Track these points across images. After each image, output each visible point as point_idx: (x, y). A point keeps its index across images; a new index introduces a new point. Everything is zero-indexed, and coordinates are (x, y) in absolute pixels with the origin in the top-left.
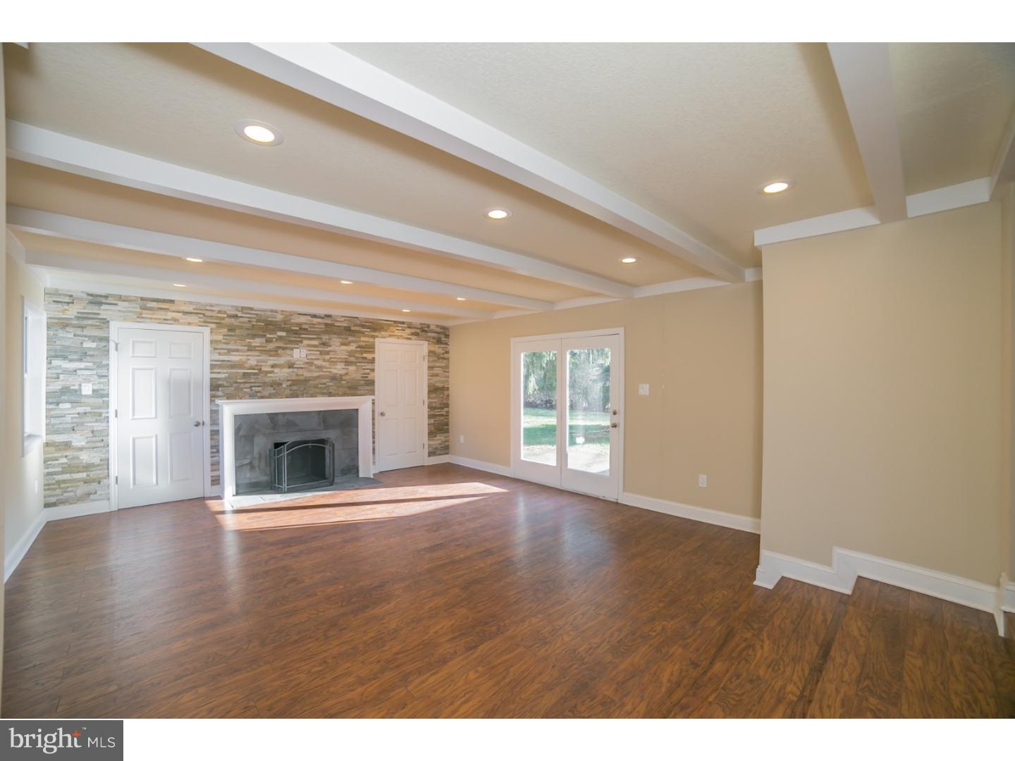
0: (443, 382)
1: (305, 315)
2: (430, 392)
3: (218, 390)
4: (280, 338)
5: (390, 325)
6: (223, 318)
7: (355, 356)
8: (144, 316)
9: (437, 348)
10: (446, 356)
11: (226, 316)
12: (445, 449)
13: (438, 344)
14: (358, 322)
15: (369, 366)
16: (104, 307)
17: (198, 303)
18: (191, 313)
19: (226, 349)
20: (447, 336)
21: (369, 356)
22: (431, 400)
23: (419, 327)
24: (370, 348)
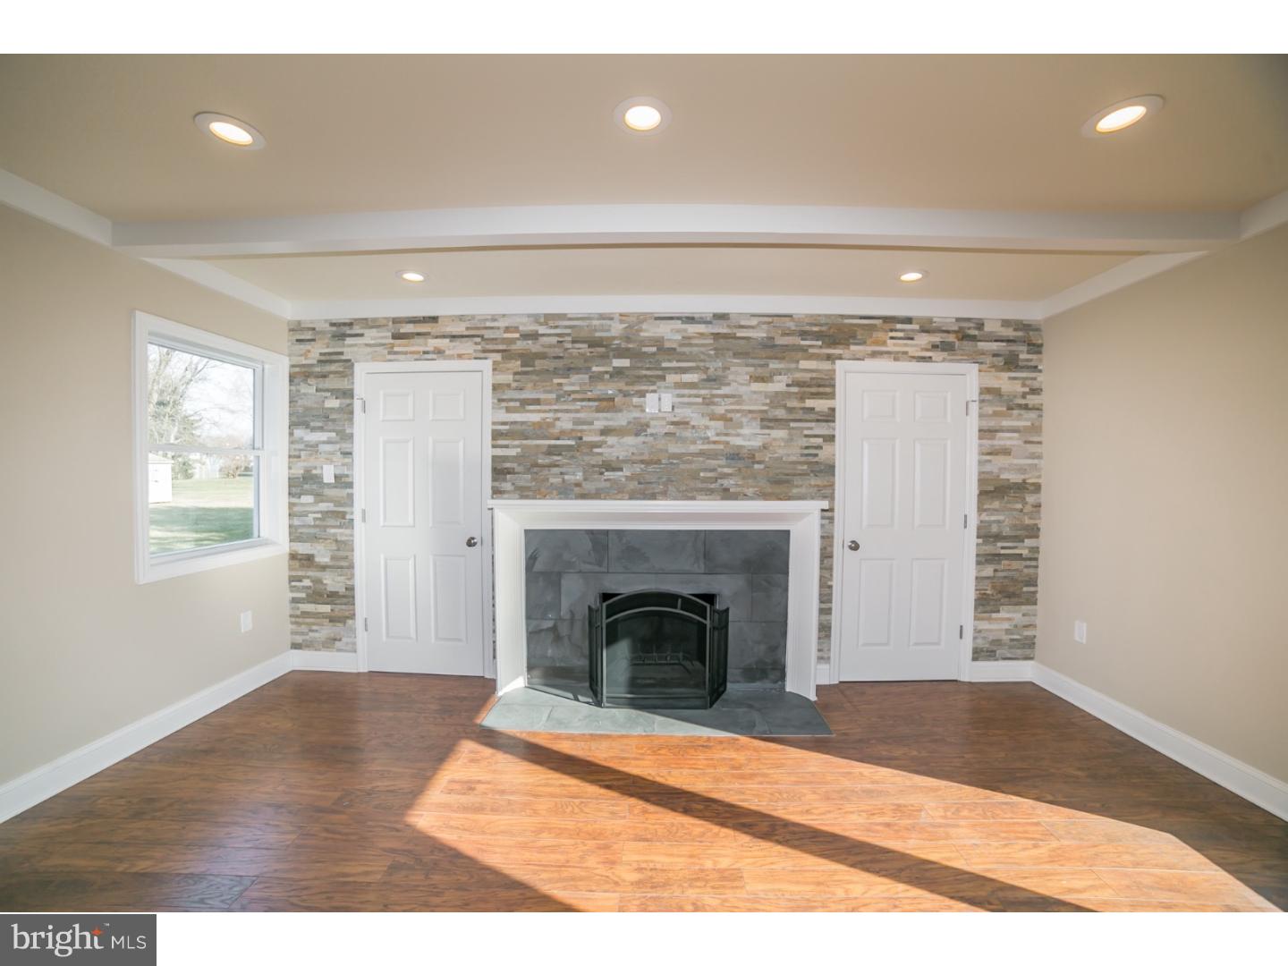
0: (1022, 470)
1: (671, 318)
2: (983, 494)
3: (505, 480)
4: (618, 373)
5: (872, 328)
6: (513, 341)
7: (785, 406)
8: (396, 349)
9: (1006, 382)
10: (1032, 400)
11: (517, 335)
12: (1024, 647)
13: (1009, 370)
14: (791, 325)
15: (821, 429)
16: (349, 341)
17: (473, 317)
18: (462, 336)
19: (516, 400)
20: (1036, 348)
21: (820, 405)
22: (985, 517)
23: (956, 328)
24: (824, 386)
